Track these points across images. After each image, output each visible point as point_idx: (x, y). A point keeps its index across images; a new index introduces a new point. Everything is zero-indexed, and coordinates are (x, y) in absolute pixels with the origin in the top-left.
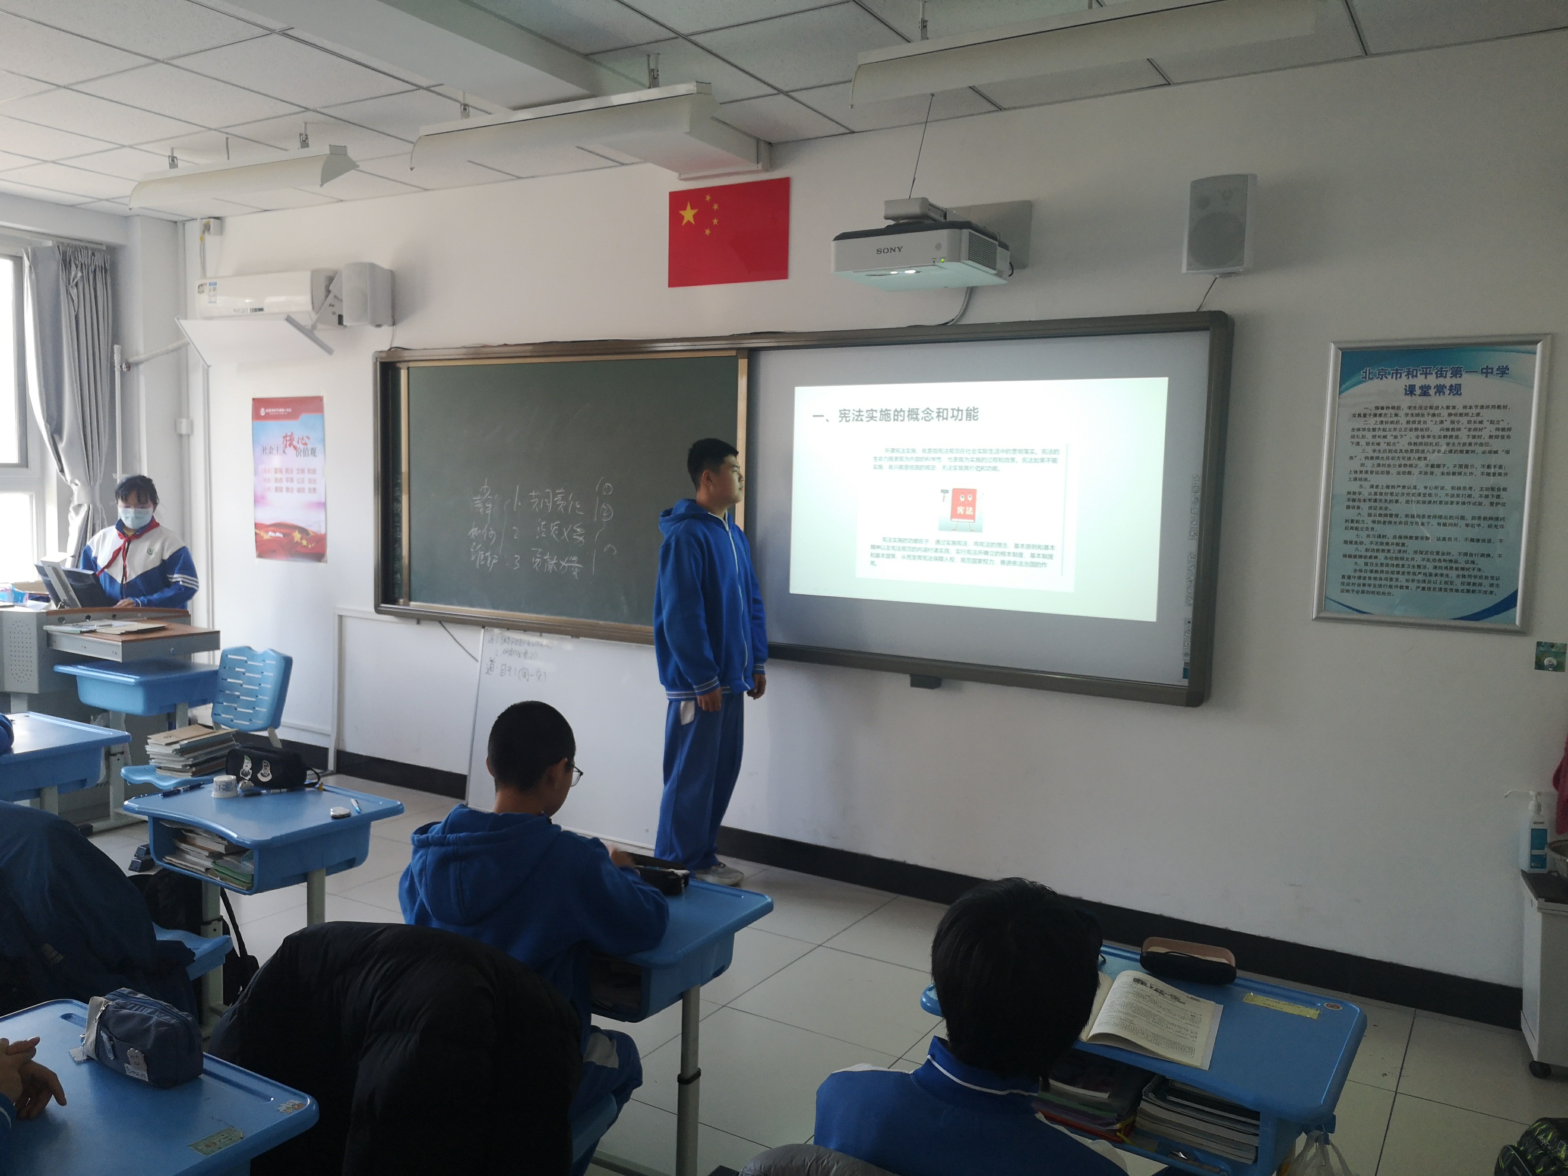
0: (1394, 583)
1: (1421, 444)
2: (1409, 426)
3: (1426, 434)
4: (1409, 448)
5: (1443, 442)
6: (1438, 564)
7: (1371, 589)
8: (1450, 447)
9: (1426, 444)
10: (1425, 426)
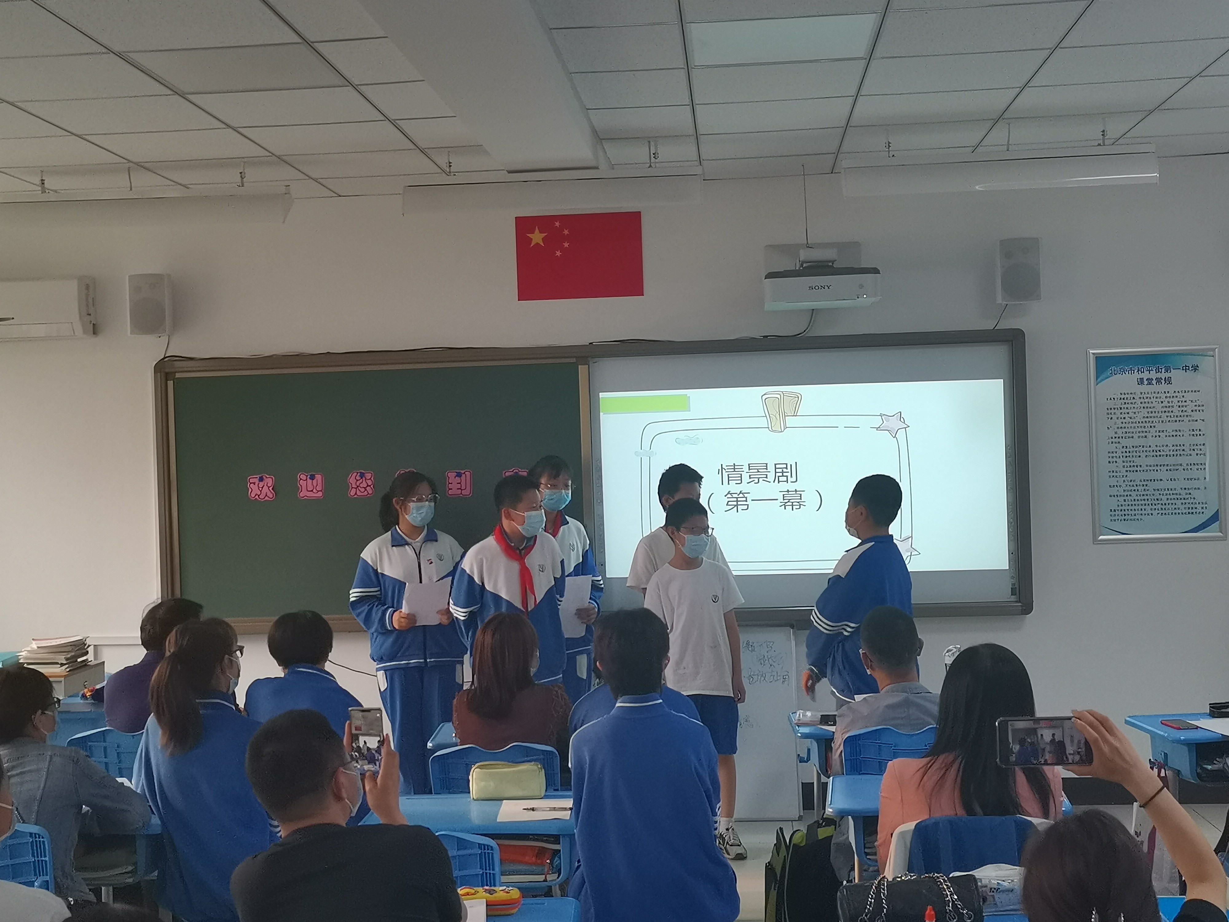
0: (1143, 512)
1: (1151, 417)
2: (1142, 406)
3: (1153, 410)
4: (1144, 420)
5: (1164, 415)
6: (1169, 497)
7: (1130, 517)
8: (1169, 419)
9: (1154, 417)
10: (1152, 405)
